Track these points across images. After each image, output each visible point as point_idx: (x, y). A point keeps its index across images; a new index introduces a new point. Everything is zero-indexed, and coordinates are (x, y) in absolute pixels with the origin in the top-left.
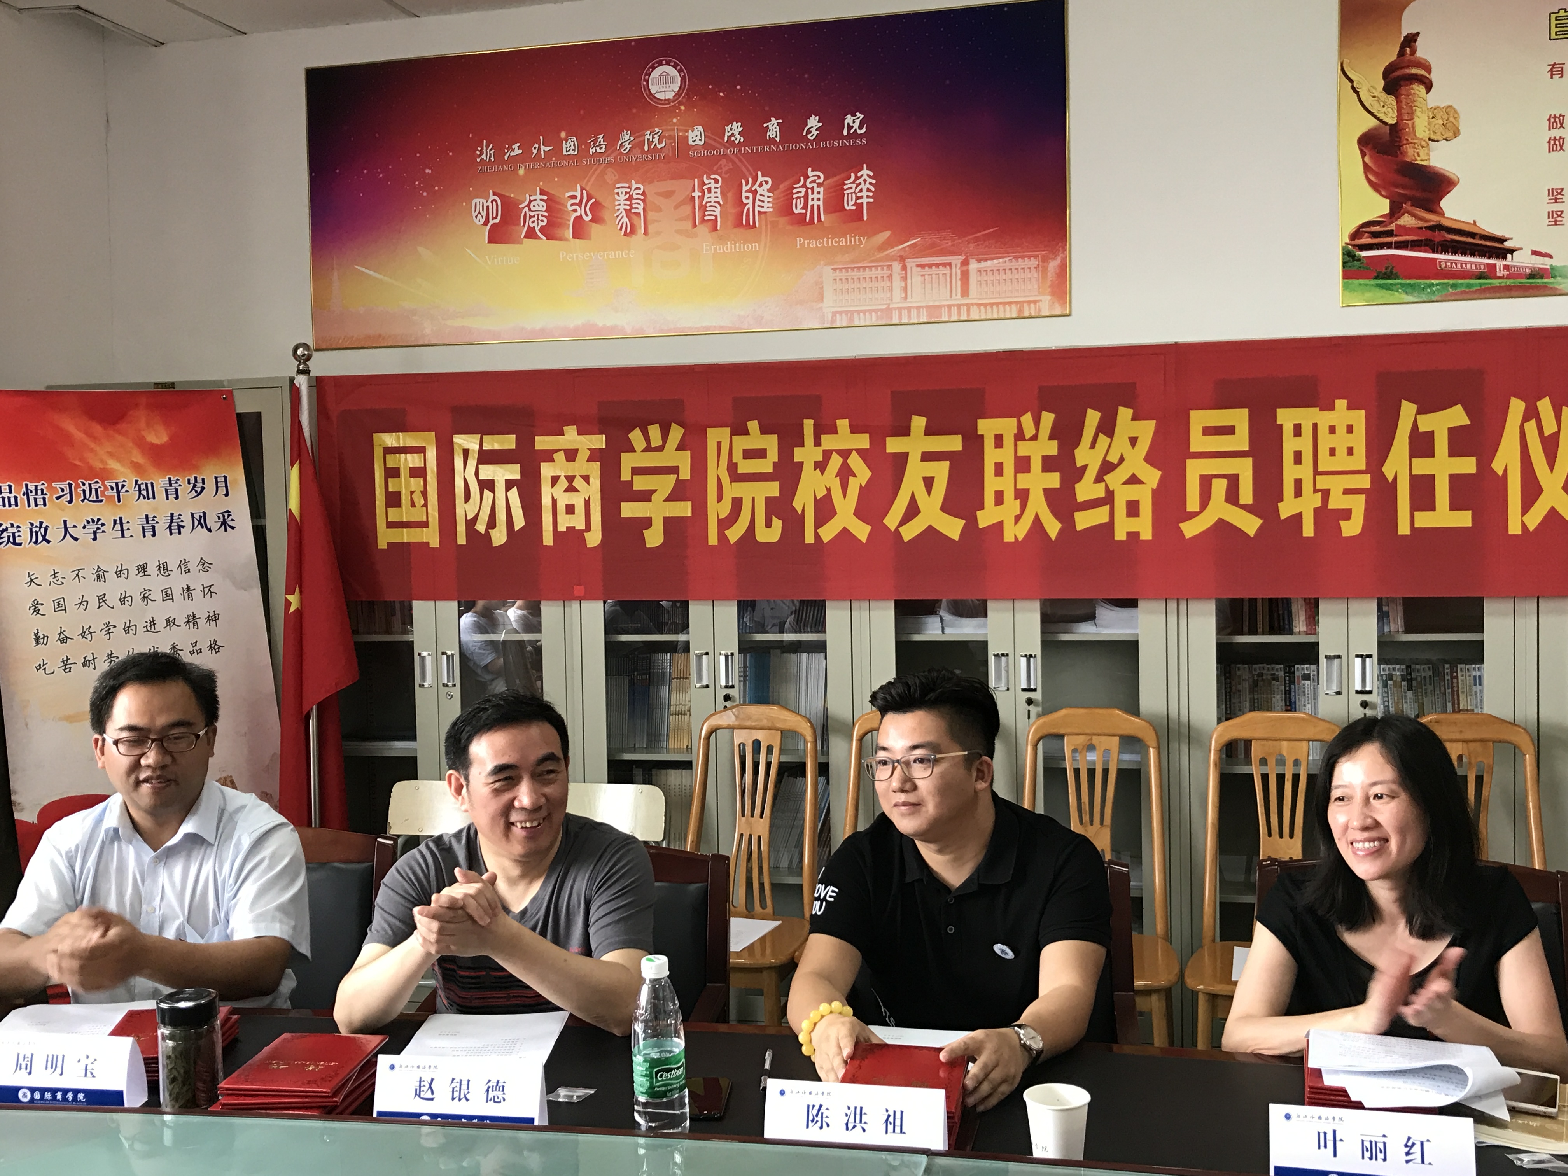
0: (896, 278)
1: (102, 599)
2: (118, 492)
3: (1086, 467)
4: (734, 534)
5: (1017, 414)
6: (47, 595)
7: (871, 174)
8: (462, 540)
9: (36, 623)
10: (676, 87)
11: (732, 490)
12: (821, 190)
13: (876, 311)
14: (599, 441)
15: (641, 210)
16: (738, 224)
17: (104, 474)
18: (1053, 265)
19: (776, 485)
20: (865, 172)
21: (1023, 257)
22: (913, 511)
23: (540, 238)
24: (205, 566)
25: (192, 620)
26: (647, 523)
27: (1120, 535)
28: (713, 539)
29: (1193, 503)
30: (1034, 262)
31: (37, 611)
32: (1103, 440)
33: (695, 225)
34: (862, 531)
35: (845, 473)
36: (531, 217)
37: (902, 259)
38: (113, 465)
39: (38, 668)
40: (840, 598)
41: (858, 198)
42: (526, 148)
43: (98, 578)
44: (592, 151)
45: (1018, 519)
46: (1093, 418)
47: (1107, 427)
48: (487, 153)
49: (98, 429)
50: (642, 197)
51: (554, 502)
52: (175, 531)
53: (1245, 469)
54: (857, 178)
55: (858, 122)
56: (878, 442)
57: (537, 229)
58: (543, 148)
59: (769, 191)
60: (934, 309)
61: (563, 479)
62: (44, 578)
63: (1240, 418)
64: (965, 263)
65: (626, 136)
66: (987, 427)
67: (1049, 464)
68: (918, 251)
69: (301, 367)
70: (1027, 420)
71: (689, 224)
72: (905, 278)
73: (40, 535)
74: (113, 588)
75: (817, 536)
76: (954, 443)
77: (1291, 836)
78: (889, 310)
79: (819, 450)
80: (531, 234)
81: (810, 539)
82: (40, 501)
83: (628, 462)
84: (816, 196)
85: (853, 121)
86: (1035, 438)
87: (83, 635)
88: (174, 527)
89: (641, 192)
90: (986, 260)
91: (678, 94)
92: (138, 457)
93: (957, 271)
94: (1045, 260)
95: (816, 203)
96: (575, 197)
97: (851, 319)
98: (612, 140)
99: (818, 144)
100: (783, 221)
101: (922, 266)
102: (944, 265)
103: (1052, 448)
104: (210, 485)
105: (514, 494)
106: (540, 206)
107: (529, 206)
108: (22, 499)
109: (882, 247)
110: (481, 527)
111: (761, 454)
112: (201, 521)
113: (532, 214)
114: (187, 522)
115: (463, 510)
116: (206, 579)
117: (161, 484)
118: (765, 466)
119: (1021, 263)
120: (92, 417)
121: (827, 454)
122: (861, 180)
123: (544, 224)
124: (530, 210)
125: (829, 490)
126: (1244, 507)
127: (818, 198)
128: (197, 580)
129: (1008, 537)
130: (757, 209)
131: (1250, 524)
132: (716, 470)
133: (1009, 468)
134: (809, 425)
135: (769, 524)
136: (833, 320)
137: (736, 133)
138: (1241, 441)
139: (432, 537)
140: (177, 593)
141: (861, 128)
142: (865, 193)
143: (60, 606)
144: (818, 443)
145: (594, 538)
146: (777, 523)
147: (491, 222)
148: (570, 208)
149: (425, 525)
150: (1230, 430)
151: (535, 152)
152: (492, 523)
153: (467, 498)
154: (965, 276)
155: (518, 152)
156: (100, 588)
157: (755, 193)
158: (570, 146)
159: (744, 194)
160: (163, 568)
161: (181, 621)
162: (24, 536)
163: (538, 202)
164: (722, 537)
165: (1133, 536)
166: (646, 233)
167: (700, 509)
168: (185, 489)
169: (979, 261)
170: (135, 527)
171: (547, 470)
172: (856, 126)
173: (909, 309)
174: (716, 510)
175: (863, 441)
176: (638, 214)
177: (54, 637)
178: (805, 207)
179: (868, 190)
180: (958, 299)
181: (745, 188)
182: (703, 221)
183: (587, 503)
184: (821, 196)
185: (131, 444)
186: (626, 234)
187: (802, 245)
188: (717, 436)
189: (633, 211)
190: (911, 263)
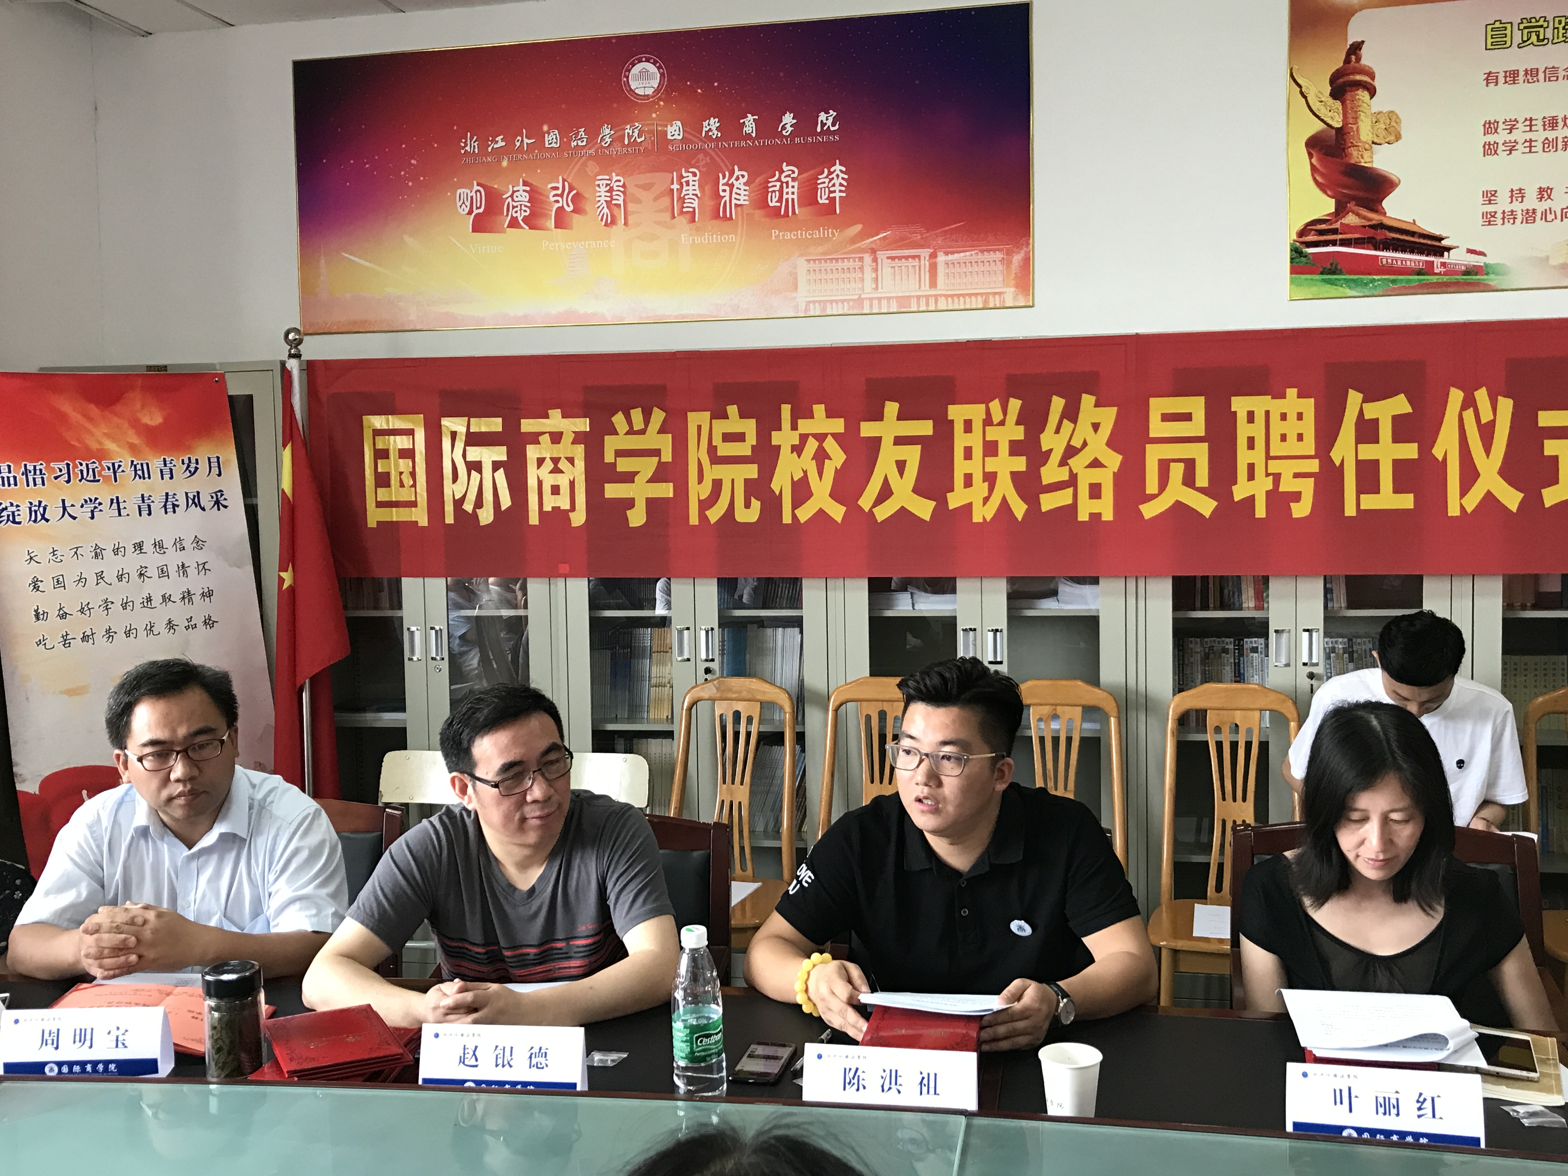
0: (868, 270)
1: (100, 576)
2: (115, 473)
3: (1051, 450)
4: (714, 514)
5: (986, 401)
6: (46, 572)
7: (844, 169)
8: (450, 519)
9: (36, 600)
10: (655, 83)
11: (712, 472)
12: (796, 184)
13: (848, 301)
14: (583, 425)
15: (621, 202)
16: (716, 216)
17: (101, 455)
18: (1017, 258)
19: (755, 467)
20: (838, 167)
21: (989, 251)
22: (886, 493)
23: (522, 228)
24: (198, 543)
25: (187, 596)
26: (630, 503)
27: (1083, 516)
28: (694, 520)
29: (1152, 486)
30: (999, 255)
31: (36, 588)
32: (1067, 425)
33: (674, 217)
34: (837, 512)
35: (821, 457)
36: (514, 207)
37: (873, 251)
38: (110, 446)
39: (39, 643)
40: (813, 575)
41: (831, 192)
42: (509, 140)
43: (96, 556)
44: (574, 144)
45: (986, 500)
46: (1058, 404)
47: (1071, 414)
48: (471, 145)
49: (93, 410)
50: (622, 189)
51: (540, 483)
52: (170, 510)
53: (1200, 453)
54: (830, 173)
55: (831, 119)
56: (852, 428)
57: (520, 219)
58: (526, 141)
59: (745, 184)
60: (903, 300)
61: (548, 461)
62: (44, 556)
63: (1196, 405)
64: (933, 256)
65: (606, 131)
66: (957, 413)
67: (1016, 448)
68: (888, 244)
69: (293, 351)
70: (995, 406)
71: (667, 216)
72: (876, 270)
73: (39, 514)
74: (111, 565)
75: (794, 516)
76: (925, 428)
77: (1244, 799)
78: (860, 301)
79: (796, 434)
80: (514, 223)
81: (787, 519)
82: (39, 481)
83: (611, 444)
84: (790, 190)
85: (827, 119)
86: (1002, 423)
87: (82, 611)
88: (169, 506)
89: (621, 184)
90: (953, 253)
91: (657, 91)
92: (133, 437)
93: (925, 263)
94: (1009, 253)
95: (790, 196)
96: (556, 188)
97: (824, 309)
98: (593, 133)
99: (792, 140)
100: (758, 214)
101: (893, 258)
102: (914, 257)
103: (1019, 433)
104: (203, 466)
105: (500, 475)
106: (523, 196)
107: (512, 196)
108: (21, 478)
109: (853, 240)
110: (468, 507)
111: (740, 437)
112: (195, 501)
113: (515, 204)
114: (182, 502)
115: (451, 490)
116: (200, 556)
117: (156, 464)
118: (744, 449)
119: (987, 256)
120: (90, 401)
121: (804, 438)
122: (834, 175)
123: (527, 214)
124: (513, 200)
125: (805, 472)
126: (1201, 490)
127: (792, 192)
128: (192, 558)
129: (977, 518)
130: (734, 202)
131: (1206, 506)
132: (697, 453)
133: (978, 452)
134: (786, 410)
135: (747, 505)
136: (807, 310)
137: (714, 128)
138: (1197, 427)
139: (420, 516)
140: (172, 570)
141: (833, 125)
142: (837, 188)
143: (59, 583)
144: (794, 427)
145: (578, 518)
146: (756, 504)
147: (476, 212)
148: (553, 199)
149: (413, 504)
150: (1188, 417)
151: (518, 144)
152: (479, 503)
153: (455, 478)
154: (933, 268)
155: (502, 144)
156: (98, 565)
157: (732, 186)
158: (552, 139)
159: (721, 188)
160: (159, 545)
161: (176, 597)
162: (23, 515)
163: (521, 192)
164: (703, 517)
165: (1095, 517)
166: (626, 224)
167: (682, 490)
168: (179, 470)
169: (946, 254)
170: (131, 506)
171: (533, 453)
172: (829, 123)
173: (880, 299)
174: (698, 491)
175: (838, 425)
176: (618, 206)
177: (53, 613)
178: (780, 200)
179: (841, 185)
180: (925, 289)
181: (722, 181)
182: (681, 213)
183: (572, 484)
184: (795, 190)
185: (126, 425)
186: (606, 225)
187: (777, 237)
188: (697, 419)
189: (614, 202)
190: (882, 255)
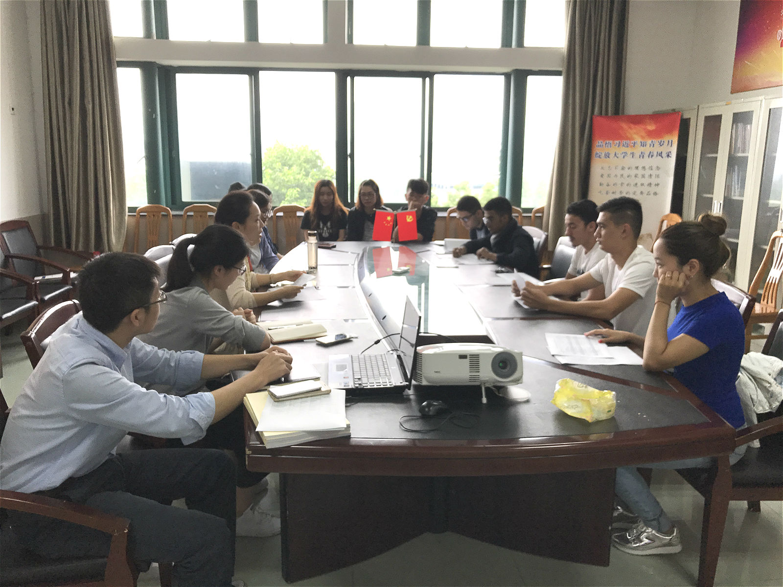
1: (622, 175)
2: (634, 144)
6: (606, 172)
9: (601, 180)
17: (631, 139)
24: (658, 168)
25: (650, 184)
31: (602, 177)
38: (635, 136)
39: (599, 192)
43: (622, 169)
49: (632, 126)
52: (650, 156)
62: (606, 168)
73: (607, 155)
74: (626, 172)
82: (609, 146)
87: (614, 185)
92: (643, 134)
104: (666, 143)
108: (604, 145)
112: (660, 155)
114: (655, 154)
117: (649, 142)
120: (631, 122)
128: (655, 173)
140: (646, 176)
143: (609, 176)
156: (622, 172)
160: (644, 168)
161: (646, 184)
168: (657, 144)
177: (605, 184)
185: (642, 130)
